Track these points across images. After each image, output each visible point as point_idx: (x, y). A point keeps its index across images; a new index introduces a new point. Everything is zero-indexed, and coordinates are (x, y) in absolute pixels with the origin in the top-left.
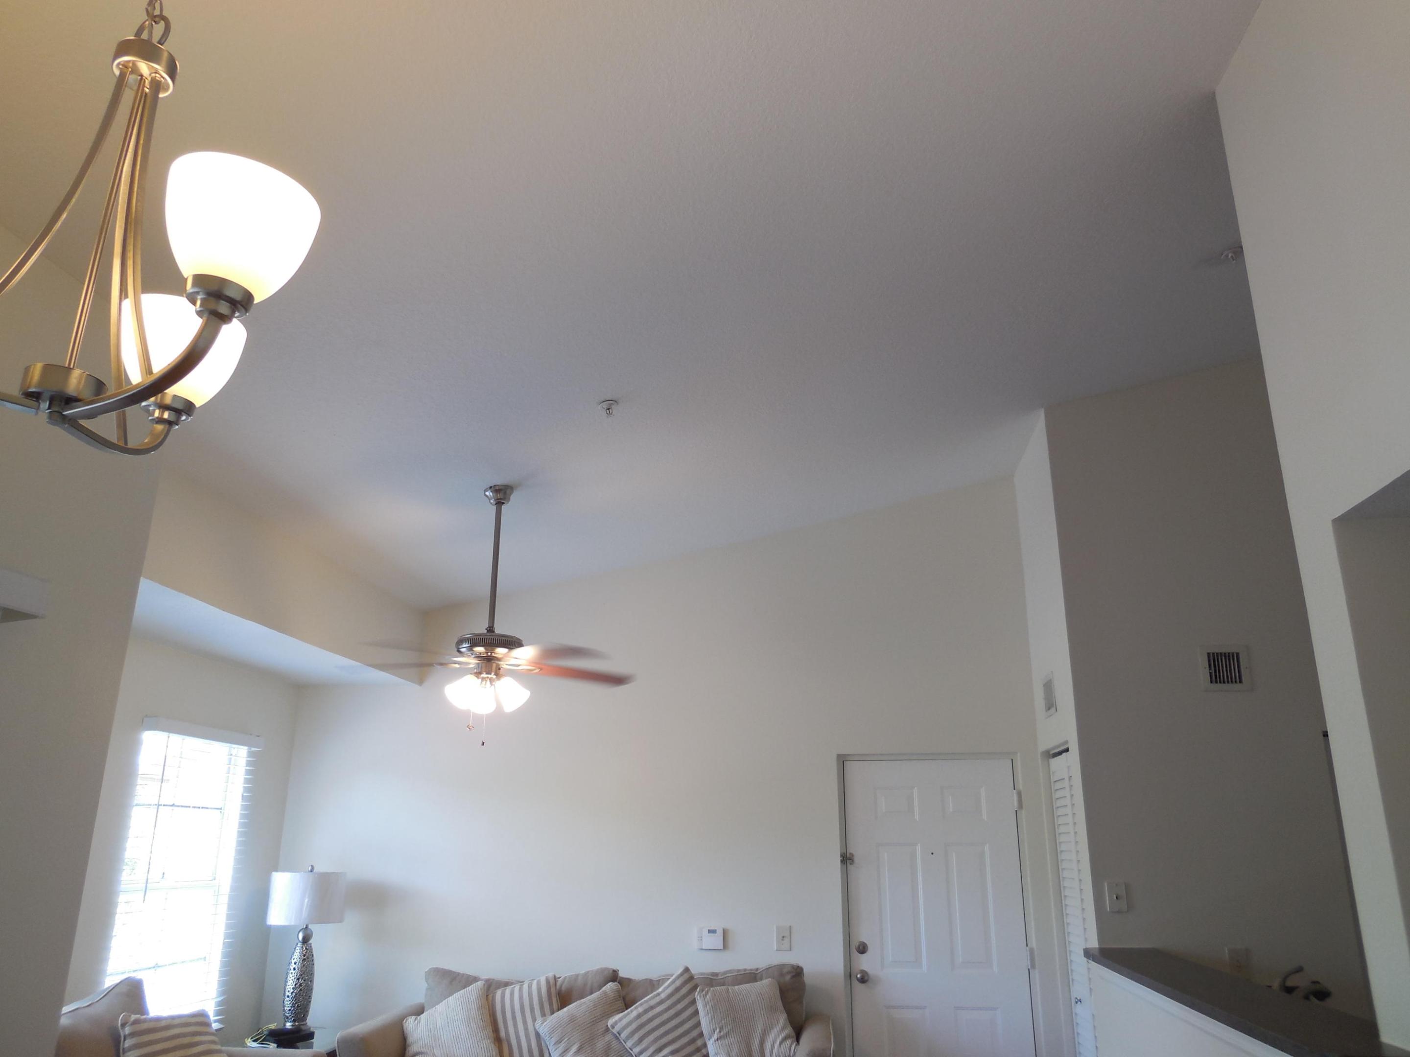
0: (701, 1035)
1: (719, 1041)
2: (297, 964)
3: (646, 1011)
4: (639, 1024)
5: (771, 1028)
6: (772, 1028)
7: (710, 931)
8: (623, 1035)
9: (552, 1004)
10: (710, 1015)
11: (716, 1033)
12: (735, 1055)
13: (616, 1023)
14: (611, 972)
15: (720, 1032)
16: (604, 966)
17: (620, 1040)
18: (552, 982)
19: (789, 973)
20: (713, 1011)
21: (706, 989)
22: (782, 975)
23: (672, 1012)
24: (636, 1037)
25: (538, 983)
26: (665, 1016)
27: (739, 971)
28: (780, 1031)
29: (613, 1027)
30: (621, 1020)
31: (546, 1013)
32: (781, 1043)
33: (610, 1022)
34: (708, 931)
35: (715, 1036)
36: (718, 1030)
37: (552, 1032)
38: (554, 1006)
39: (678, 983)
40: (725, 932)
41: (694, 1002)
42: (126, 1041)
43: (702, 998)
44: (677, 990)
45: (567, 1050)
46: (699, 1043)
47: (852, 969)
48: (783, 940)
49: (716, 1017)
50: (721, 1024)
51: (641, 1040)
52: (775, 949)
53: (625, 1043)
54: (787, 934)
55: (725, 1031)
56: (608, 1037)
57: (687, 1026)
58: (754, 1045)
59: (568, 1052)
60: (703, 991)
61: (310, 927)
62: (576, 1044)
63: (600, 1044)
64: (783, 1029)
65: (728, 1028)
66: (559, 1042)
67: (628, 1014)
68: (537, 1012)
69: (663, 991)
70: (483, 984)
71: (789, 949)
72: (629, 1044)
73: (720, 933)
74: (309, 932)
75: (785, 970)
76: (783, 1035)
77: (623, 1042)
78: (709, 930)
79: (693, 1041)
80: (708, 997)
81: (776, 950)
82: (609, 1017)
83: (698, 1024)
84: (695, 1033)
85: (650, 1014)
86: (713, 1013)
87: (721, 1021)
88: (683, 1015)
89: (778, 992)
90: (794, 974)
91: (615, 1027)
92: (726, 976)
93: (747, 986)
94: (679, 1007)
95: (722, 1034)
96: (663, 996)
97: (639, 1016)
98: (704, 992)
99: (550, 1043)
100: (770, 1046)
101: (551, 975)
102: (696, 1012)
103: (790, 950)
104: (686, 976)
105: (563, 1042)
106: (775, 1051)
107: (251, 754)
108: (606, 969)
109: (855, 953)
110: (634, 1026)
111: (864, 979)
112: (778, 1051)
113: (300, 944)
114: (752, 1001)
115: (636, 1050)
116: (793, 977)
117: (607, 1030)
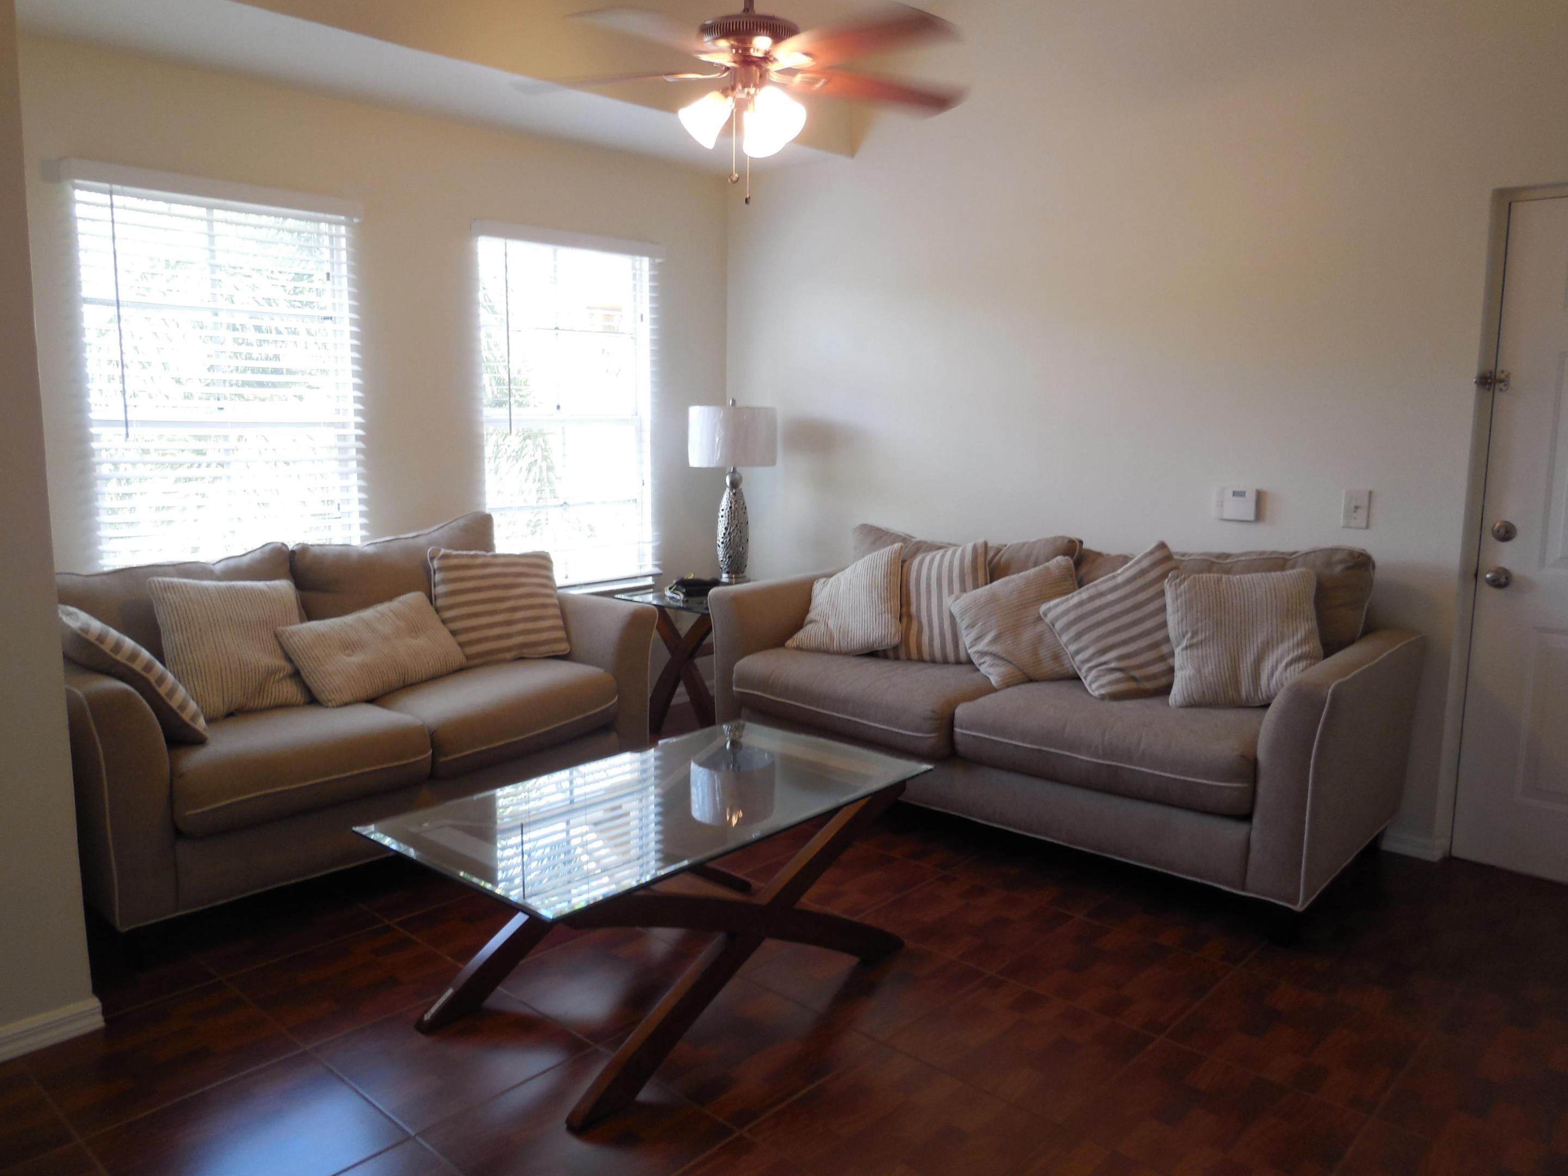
0: (1167, 640)
1: (1189, 652)
2: (724, 511)
3: (1091, 599)
4: (1080, 614)
5: (1282, 639)
6: (1282, 641)
7: (1235, 494)
8: (1058, 625)
9: (977, 579)
10: (1180, 613)
11: (1186, 638)
12: (1209, 672)
13: (1050, 609)
14: (1066, 541)
15: (1192, 637)
16: (1060, 534)
17: (1054, 633)
18: (981, 550)
19: (1341, 562)
20: (1186, 606)
21: (1183, 576)
22: (1329, 564)
23: (1129, 603)
24: (1073, 631)
25: (963, 552)
26: (1118, 608)
27: (1262, 553)
28: (1293, 647)
29: (1045, 615)
30: (1056, 606)
31: (967, 587)
32: (1287, 666)
33: (1044, 607)
34: (1232, 493)
35: (1184, 643)
36: (1189, 635)
37: (964, 612)
38: (979, 580)
39: (1145, 564)
40: (1260, 497)
41: (1162, 593)
42: (436, 576)
43: (1173, 588)
44: (1143, 573)
45: (980, 637)
46: (1165, 649)
47: (1480, 565)
48: (1355, 512)
49: (1188, 617)
50: (1195, 628)
51: (1078, 636)
52: (1341, 525)
53: (1060, 637)
54: (1364, 501)
55: (1201, 637)
56: (1039, 628)
57: (1149, 624)
58: (1245, 662)
59: (983, 640)
60: (1178, 577)
61: (738, 469)
62: (993, 631)
63: (1028, 635)
64: (1299, 644)
65: (1206, 633)
66: (971, 626)
67: (1068, 599)
68: (956, 586)
69: (1122, 574)
70: (900, 546)
71: (1364, 524)
72: (1064, 638)
73: (1251, 497)
74: (737, 476)
75: (1338, 557)
76: (1296, 653)
77: (1057, 635)
78: (1234, 492)
79: (1156, 645)
80: (1182, 587)
81: (1343, 527)
82: (1043, 603)
83: (1164, 625)
84: (1159, 635)
85: (1097, 603)
86: (1186, 609)
87: (1197, 623)
88: (1144, 609)
89: (1312, 591)
90: (1351, 564)
91: (1048, 615)
92: (1240, 559)
93: (1257, 576)
94: (1141, 597)
95: (1195, 640)
96: (1120, 579)
97: (1081, 604)
98: (1178, 580)
99: (962, 624)
100: (1270, 667)
101: (981, 541)
102: (1163, 609)
103: (1367, 527)
104: (1159, 555)
105: (977, 626)
106: (1277, 674)
107: (653, 266)
108: (1063, 538)
109: (1489, 539)
110: (1072, 616)
111: (1502, 581)
112: (1281, 674)
113: (728, 490)
114: (1256, 599)
115: (1073, 648)
116: (1349, 568)
117: (1040, 619)
